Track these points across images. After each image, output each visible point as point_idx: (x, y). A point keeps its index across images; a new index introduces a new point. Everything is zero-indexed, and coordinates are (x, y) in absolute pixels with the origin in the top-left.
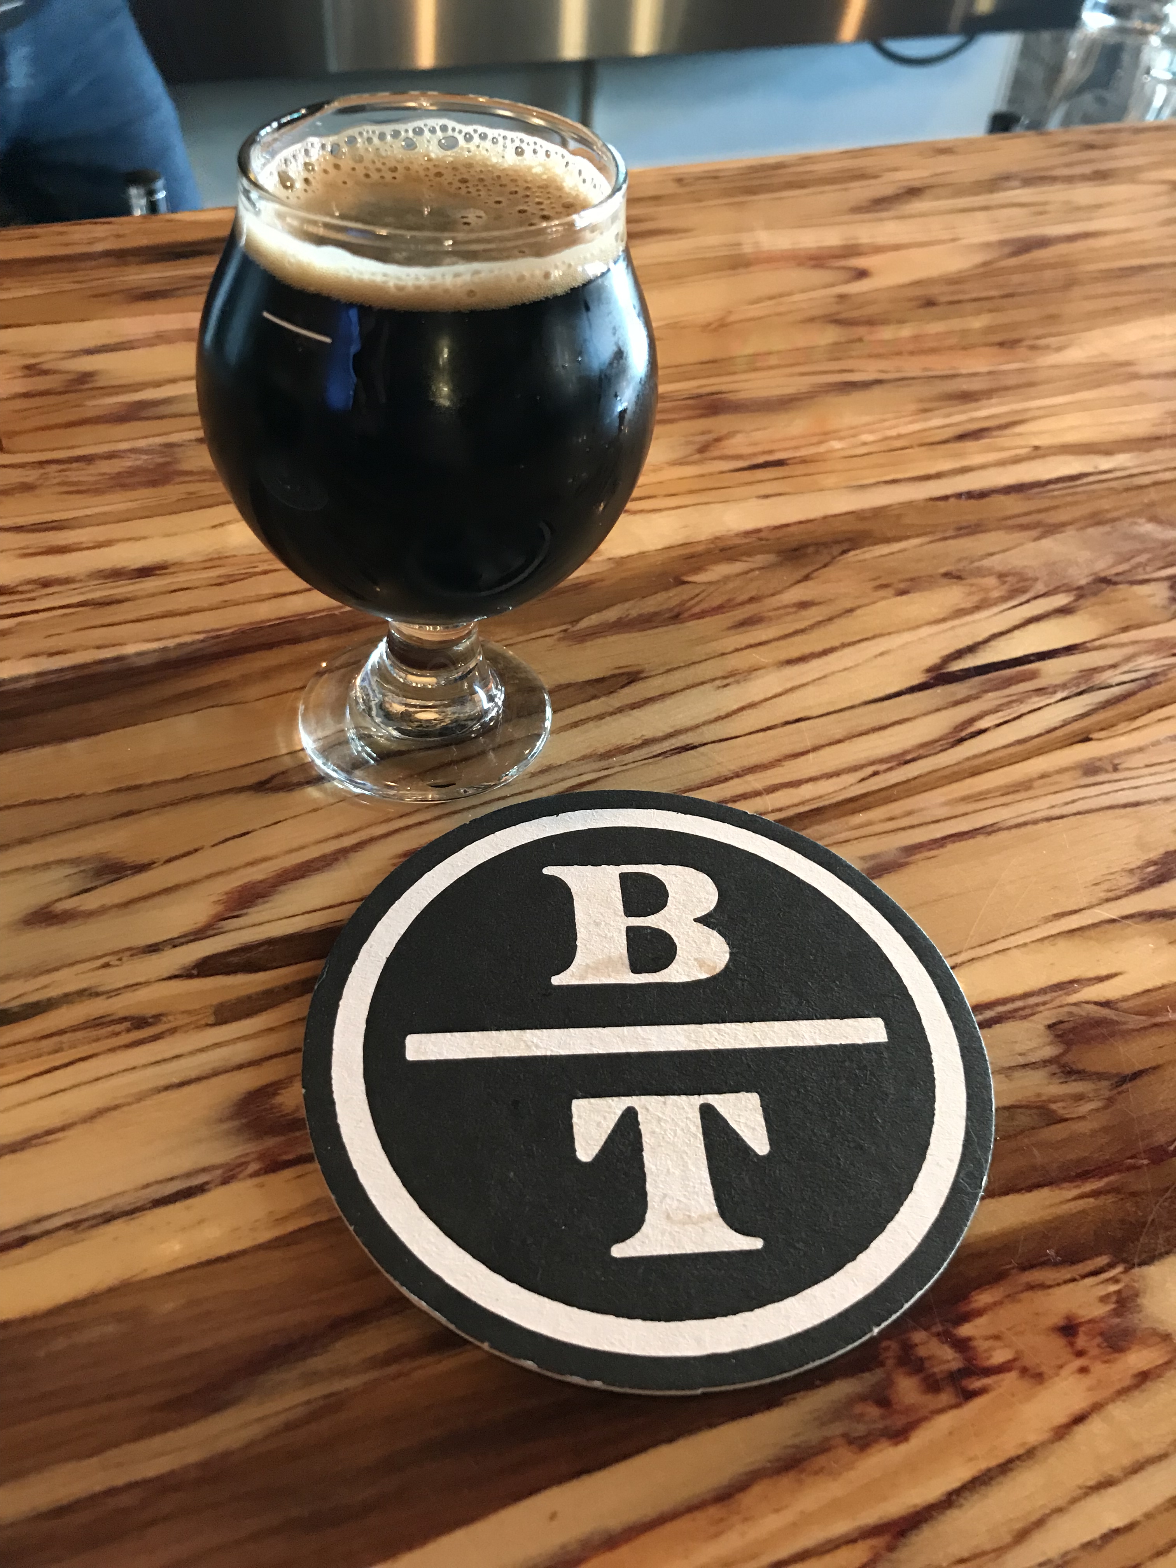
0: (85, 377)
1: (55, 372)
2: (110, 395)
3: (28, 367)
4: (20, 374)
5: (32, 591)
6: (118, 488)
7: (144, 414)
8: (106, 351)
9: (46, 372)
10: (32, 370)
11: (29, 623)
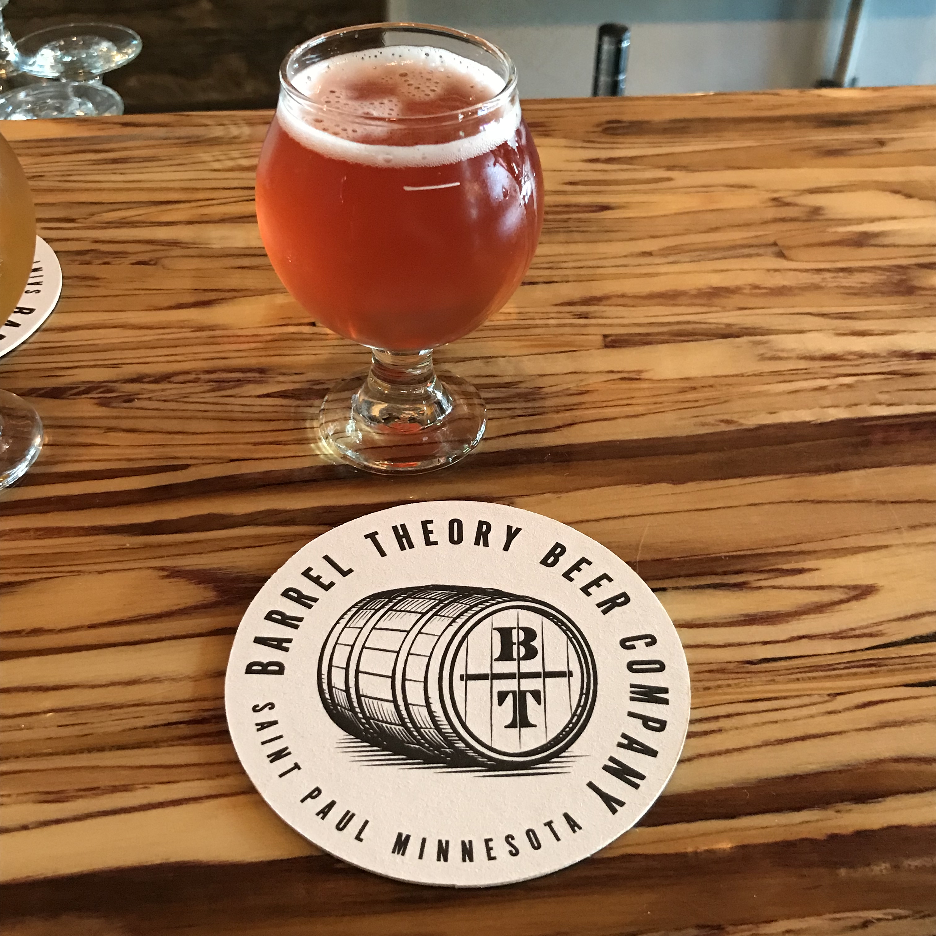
0: (816, 211)
1: (795, 205)
2: (841, 225)
3: (775, 199)
4: (770, 204)
5: (854, 360)
6: (879, 295)
7: (873, 242)
8: (822, 192)
9: (788, 204)
10: (778, 202)
11: (863, 381)
